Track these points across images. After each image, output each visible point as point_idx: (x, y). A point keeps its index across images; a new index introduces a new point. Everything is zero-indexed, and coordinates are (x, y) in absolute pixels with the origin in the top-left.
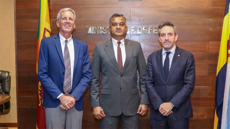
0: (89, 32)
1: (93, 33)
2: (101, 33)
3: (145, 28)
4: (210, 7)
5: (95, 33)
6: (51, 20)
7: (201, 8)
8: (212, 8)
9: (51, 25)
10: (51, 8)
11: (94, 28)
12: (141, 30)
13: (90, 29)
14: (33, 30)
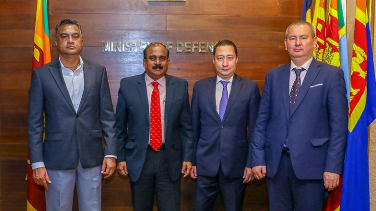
0: (106, 50)
1: (112, 50)
2: (123, 50)
3: (188, 45)
4: (279, 15)
5: (115, 51)
6: (51, 31)
7: (267, 16)
8: (283, 16)
9: (51, 39)
10: (50, 13)
11: (114, 44)
12: (181, 47)
13: (107, 45)
14: (22, 46)
